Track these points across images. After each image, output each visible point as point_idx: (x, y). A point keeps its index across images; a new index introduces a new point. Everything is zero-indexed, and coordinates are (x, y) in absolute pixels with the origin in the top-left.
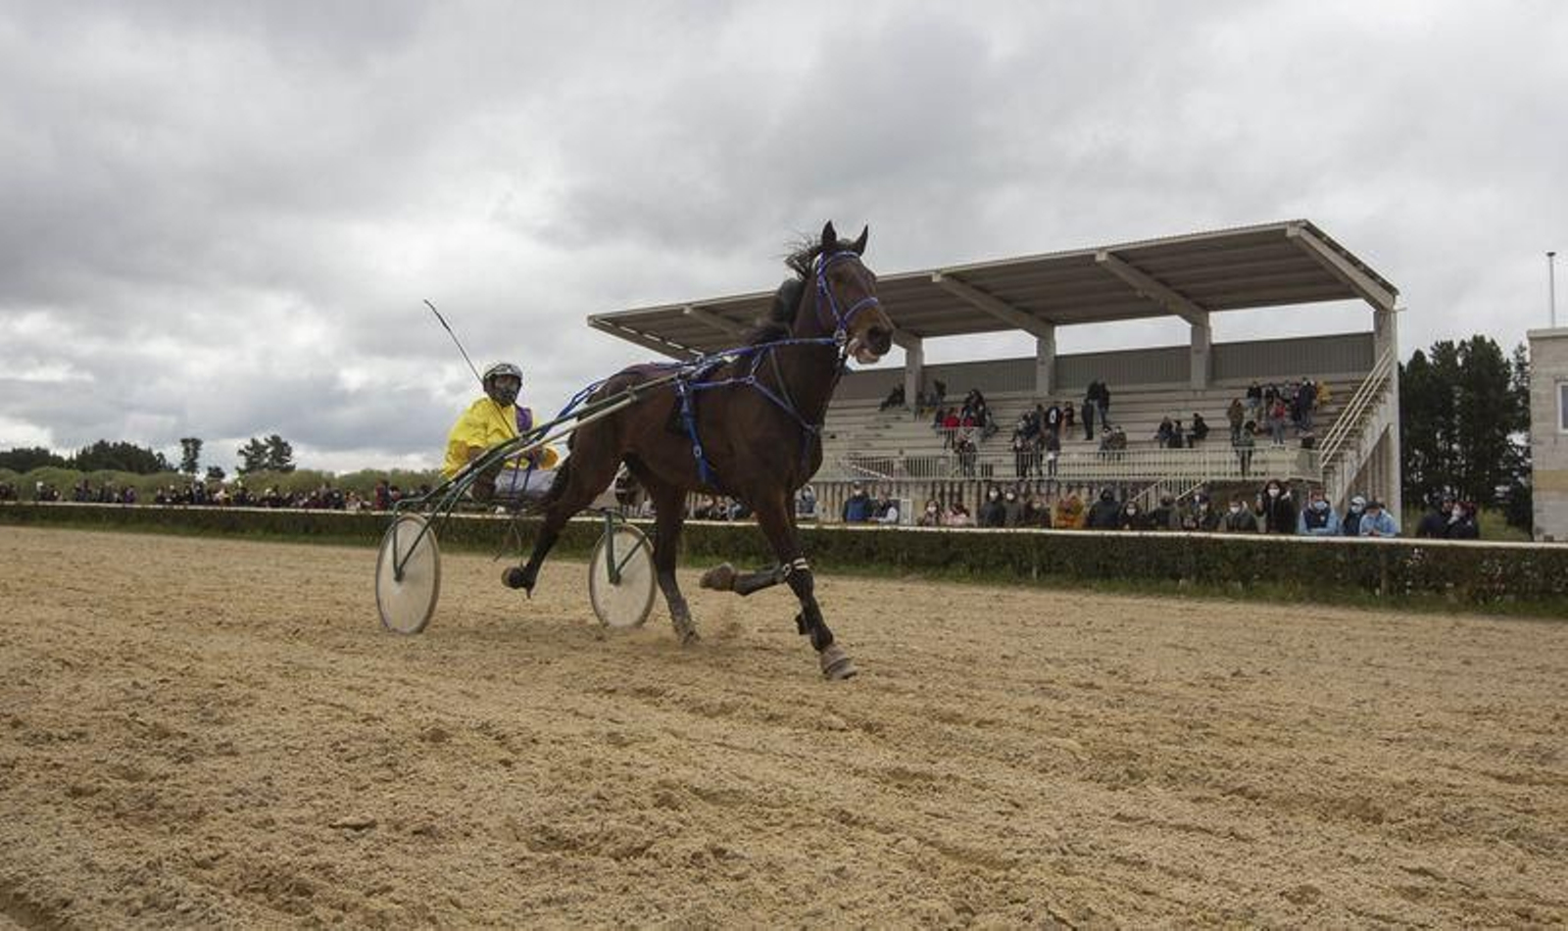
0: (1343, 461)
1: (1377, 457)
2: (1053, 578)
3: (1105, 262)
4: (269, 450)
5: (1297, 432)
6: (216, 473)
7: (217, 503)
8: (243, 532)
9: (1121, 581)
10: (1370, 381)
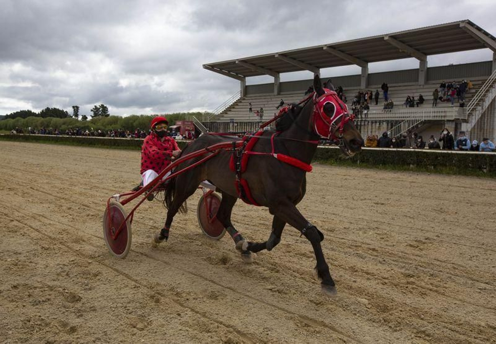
0: (476, 111)
1: (490, 109)
2: (365, 164)
3: (388, 40)
4: (101, 109)
5: (458, 101)
6: (85, 118)
7: (86, 135)
8: (95, 145)
9: (389, 166)
10: (489, 80)
